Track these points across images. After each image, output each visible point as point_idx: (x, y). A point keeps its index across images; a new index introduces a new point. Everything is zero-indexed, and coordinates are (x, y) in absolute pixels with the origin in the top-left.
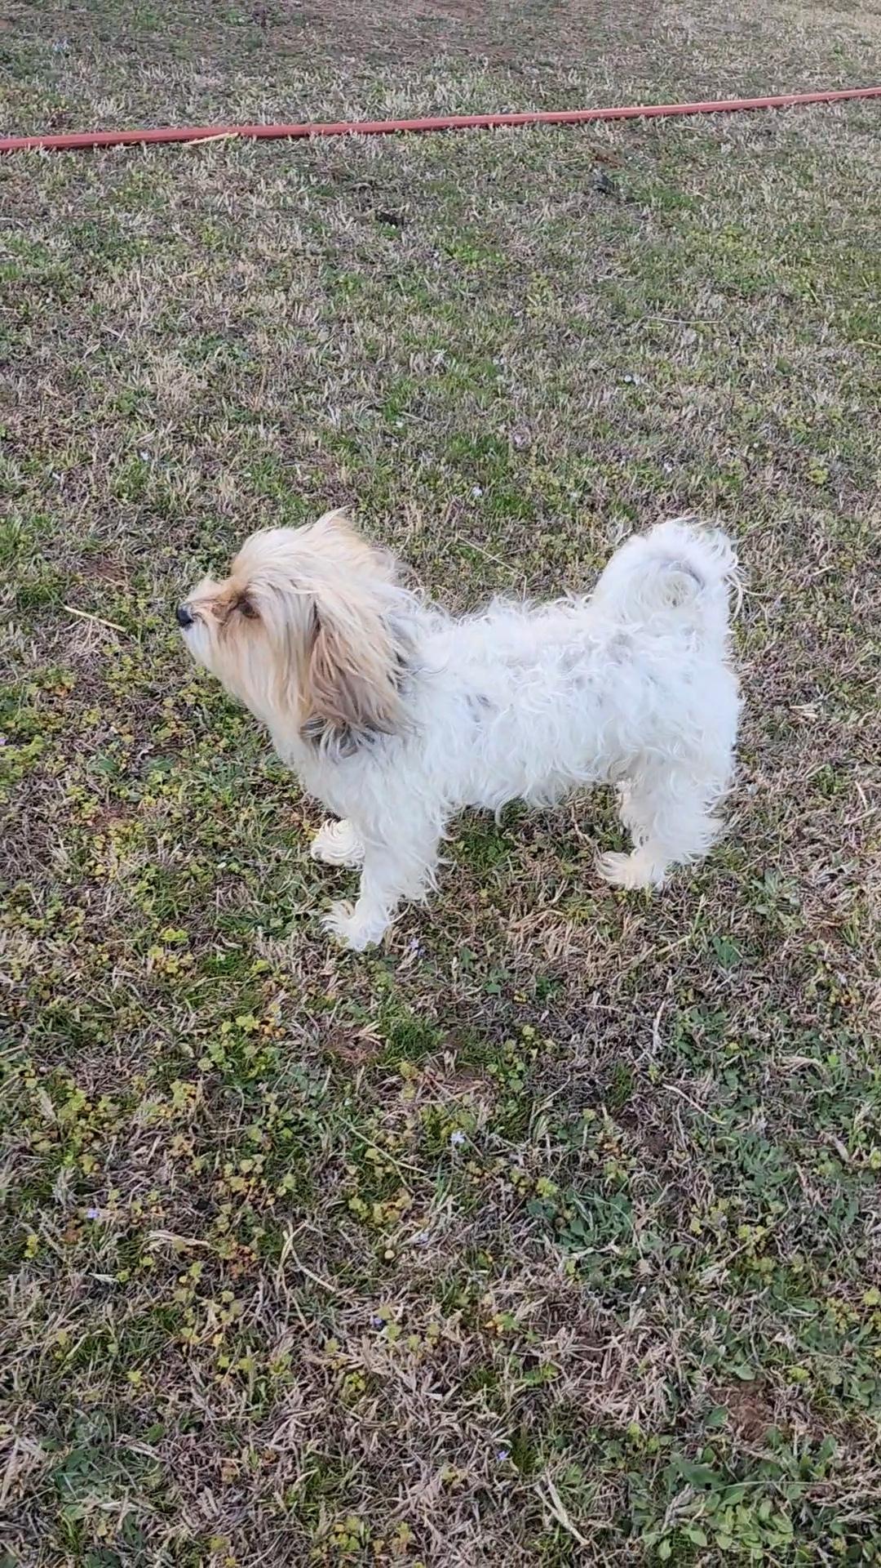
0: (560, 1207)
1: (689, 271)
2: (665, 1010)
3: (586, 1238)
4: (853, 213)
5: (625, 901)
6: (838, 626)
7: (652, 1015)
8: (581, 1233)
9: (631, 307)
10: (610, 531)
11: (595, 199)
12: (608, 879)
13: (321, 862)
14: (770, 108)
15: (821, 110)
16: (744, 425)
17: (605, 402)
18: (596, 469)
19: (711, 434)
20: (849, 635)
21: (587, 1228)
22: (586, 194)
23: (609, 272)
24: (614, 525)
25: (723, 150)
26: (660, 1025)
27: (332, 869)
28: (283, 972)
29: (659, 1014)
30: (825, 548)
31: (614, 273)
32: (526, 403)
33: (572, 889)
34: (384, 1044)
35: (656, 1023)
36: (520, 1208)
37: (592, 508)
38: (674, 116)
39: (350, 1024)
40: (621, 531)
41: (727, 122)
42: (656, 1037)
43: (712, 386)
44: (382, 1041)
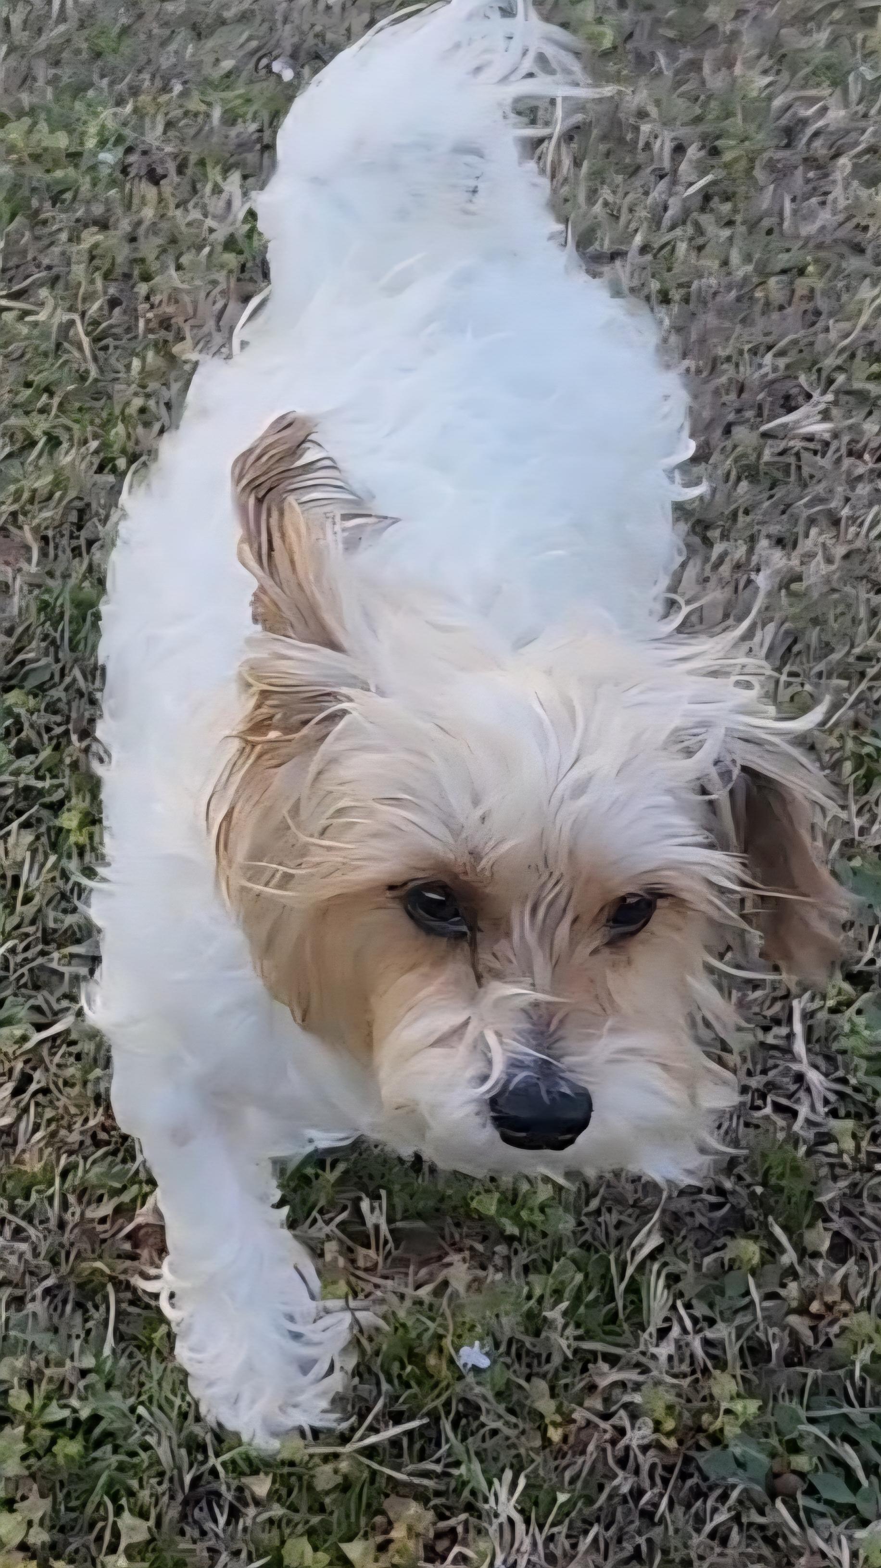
0: (773, 1455)
2: (808, 1016)
3: (861, 1506)
6: (784, 272)
7: (783, 1031)
8: (844, 1496)
10: (216, 205)
18: (129, 108)
20: (813, 280)
21: (854, 1484)
24: (217, 190)
26: (809, 1051)
29: (798, 1027)
30: (679, 149)
35: (799, 1046)
36: (684, 1476)
37: (154, 178)
39: (105, 1209)
42: (814, 1077)
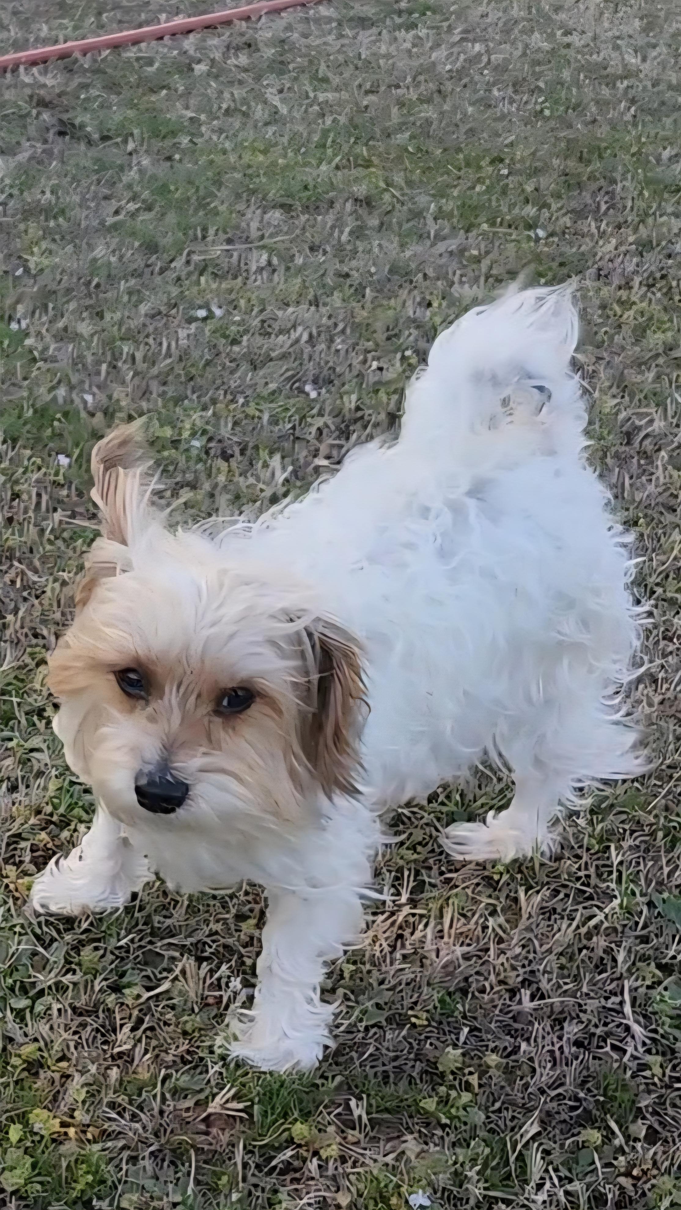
1: (223, 193)
2: (634, 990)
4: (401, 104)
5: (505, 877)
7: (617, 999)
9: (166, 241)
10: (265, 475)
11: (58, 145)
12: (468, 858)
13: (51, 915)
14: (236, 22)
15: (301, 15)
16: (381, 336)
17: (183, 342)
18: (210, 412)
19: (342, 353)
20: (643, 528)
22: (45, 141)
23: (117, 213)
24: (266, 465)
25: (197, 72)
26: (634, 1012)
27: (69, 922)
28: (60, 1060)
29: (628, 997)
31: (124, 213)
32: (78, 362)
33: (424, 882)
34: (251, 1116)
35: (628, 1009)
37: (226, 457)
38: (116, 46)
39: (189, 1103)
40: (278, 473)
41: (189, 43)
42: (637, 1029)
43: (315, 303)
44: (247, 1110)
